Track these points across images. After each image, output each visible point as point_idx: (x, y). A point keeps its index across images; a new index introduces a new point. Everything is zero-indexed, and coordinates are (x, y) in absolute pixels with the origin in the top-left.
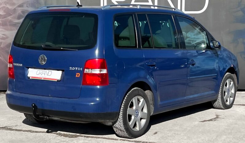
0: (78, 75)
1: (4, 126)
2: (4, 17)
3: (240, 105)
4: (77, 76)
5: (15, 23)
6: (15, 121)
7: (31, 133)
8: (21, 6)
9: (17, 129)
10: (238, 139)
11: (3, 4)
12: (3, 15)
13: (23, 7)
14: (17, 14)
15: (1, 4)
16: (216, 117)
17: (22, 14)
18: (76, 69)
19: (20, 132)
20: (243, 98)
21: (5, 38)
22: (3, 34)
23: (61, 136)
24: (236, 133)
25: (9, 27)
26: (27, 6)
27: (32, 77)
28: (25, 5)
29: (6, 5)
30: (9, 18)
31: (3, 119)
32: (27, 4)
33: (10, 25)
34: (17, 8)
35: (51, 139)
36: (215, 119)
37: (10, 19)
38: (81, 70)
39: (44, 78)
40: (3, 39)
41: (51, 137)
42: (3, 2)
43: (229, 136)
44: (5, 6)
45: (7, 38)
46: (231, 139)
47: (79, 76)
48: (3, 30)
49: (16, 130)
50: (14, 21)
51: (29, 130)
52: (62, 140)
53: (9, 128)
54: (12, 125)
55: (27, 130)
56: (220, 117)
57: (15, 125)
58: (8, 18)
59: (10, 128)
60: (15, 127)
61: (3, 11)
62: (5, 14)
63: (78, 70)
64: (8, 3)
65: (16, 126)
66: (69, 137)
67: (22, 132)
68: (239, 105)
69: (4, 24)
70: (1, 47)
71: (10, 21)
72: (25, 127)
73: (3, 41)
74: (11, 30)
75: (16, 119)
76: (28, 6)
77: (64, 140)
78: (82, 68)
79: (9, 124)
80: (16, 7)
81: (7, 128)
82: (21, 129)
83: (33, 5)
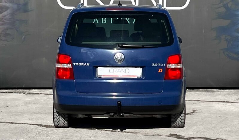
0: (161, 70)
3: (220, 102)
4: (159, 71)
7: (14, 125)
10: (207, 129)
13: (1, 3)
16: (192, 112)
18: (159, 65)
20: (224, 96)
23: (42, 127)
24: (207, 124)
26: (5, 2)
27: (104, 76)
35: (33, 129)
36: (191, 114)
38: (164, 65)
41: (33, 128)
43: (200, 127)
46: (201, 129)
47: (161, 72)
51: (11, 122)
52: (43, 129)
55: (9, 122)
56: (196, 112)
63: (161, 65)
66: (50, 128)
67: (5, 124)
68: (218, 102)
72: (7, 120)
76: (7, 2)
77: (45, 130)
78: (164, 64)
82: (3, 121)
83: (11, 1)
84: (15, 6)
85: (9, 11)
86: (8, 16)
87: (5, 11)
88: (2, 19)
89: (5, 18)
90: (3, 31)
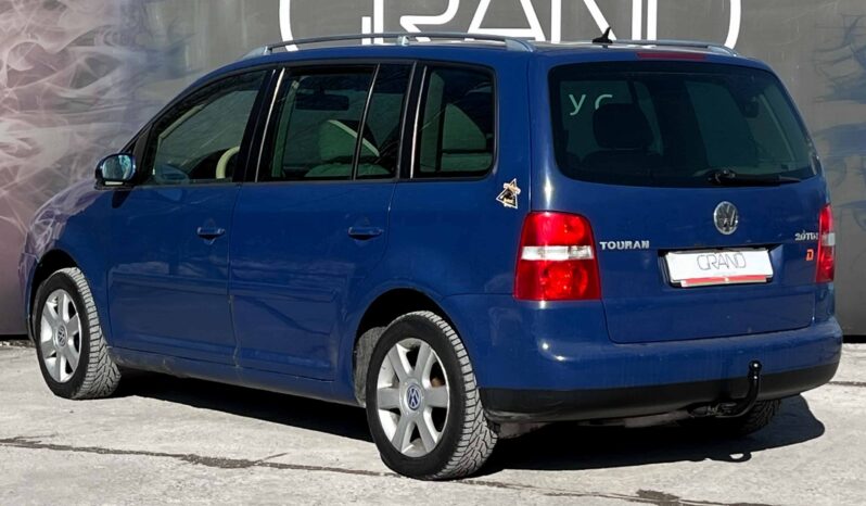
1: (12, 437)
2: (28, 78)
5: (64, 101)
6: (52, 421)
7: (100, 456)
8: (84, 40)
9: (56, 443)
10: (773, 476)
11: (23, 33)
12: (25, 72)
13: (93, 45)
14: (71, 69)
15: (18, 34)
17: (88, 68)
19: (62, 452)
21: (28, 151)
22: (22, 139)
23: (196, 463)
25: (43, 114)
26: (107, 43)
27: (688, 281)
28: (100, 38)
29: (33, 37)
30: (46, 83)
31: (11, 417)
32: (108, 34)
33: (49, 107)
34: (71, 49)
35: (162, 471)
37: (48, 85)
39: (731, 278)
40: (21, 154)
41: (163, 466)
42: (23, 29)
44: (30, 40)
45: (36, 151)
48: (24, 123)
49: (52, 447)
50: (62, 95)
51: (94, 448)
52: (198, 472)
54: (39, 433)
55: (87, 446)
57: (50, 433)
58: (40, 82)
60: (50, 439)
61: (22, 58)
62: (30, 67)
64: (39, 30)
65: (52, 436)
66: (222, 467)
67: (70, 452)
69: (26, 104)
70: (16, 184)
71: (49, 94)
72: (84, 440)
73: (21, 162)
74: (51, 124)
75: (55, 417)
76: (112, 43)
77: (204, 473)
79: (29, 429)
80: (70, 45)
82: (69, 444)
83: (126, 39)
84: (141, 58)
85: (118, 74)
86: (117, 89)
87: (104, 75)
88: (98, 99)
89: (106, 96)
90: (97, 142)
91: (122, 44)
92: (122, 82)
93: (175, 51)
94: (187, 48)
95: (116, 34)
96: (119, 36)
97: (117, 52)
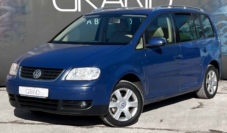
16: (200, 104)
26: (4, 5)
53: (20, 122)
56: (203, 104)
59: (22, 122)
76: (6, 5)
81: (19, 122)
83: (9, 4)
84: (14, 9)
85: (7, 14)
86: (7, 18)
87: (4, 14)
88: (2, 21)
89: (4, 20)
90: (2, 32)
91: (8, 5)
92: (8, 16)
93: (24, 7)
94: (27, 6)
95: (7, 3)
96: (8, 3)
97: (7, 8)
